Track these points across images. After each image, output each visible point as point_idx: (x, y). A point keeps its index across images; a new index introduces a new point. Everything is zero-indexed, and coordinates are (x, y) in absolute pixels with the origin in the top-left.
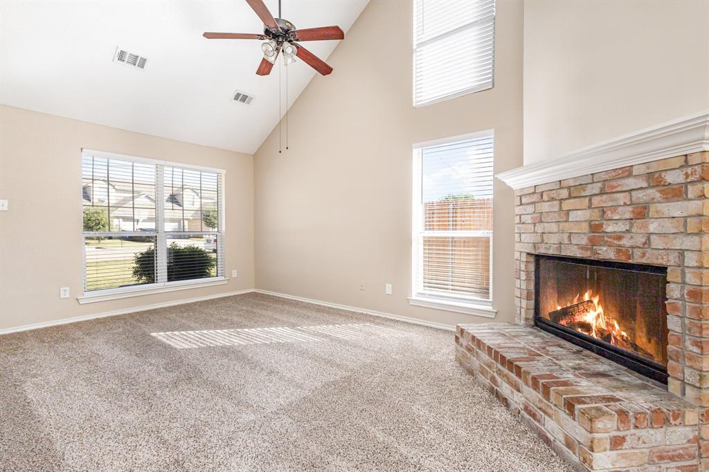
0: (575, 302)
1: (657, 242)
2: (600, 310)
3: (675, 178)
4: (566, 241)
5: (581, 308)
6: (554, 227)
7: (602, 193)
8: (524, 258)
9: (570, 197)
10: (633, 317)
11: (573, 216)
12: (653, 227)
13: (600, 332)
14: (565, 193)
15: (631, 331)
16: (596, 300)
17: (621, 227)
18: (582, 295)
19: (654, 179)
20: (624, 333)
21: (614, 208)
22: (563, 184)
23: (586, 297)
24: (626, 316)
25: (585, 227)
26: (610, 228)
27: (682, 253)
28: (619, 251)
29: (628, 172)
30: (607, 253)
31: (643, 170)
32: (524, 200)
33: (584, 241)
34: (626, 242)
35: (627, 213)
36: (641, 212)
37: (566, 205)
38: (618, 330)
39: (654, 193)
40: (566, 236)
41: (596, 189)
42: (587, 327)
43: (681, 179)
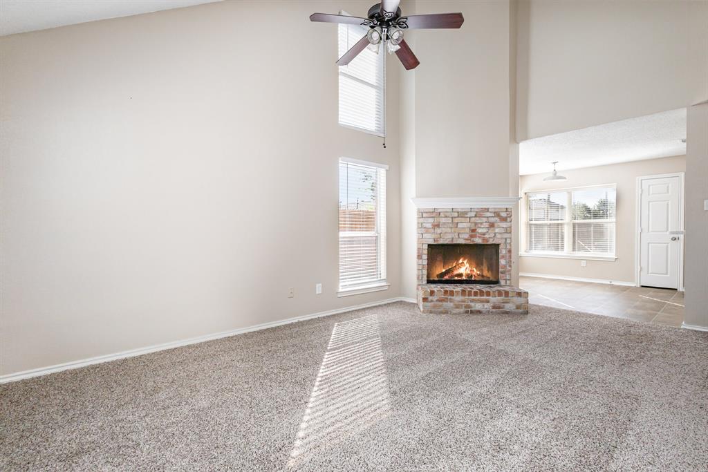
0: (454, 265)
1: (498, 236)
2: (467, 265)
3: (504, 215)
4: (457, 237)
5: (458, 267)
6: (449, 230)
7: (476, 216)
8: (426, 247)
9: (458, 217)
10: (482, 265)
11: (460, 226)
12: (497, 230)
13: (468, 275)
14: (456, 215)
15: (481, 270)
16: (465, 262)
17: (485, 231)
18: (458, 261)
19: (497, 214)
20: (478, 273)
21: (481, 223)
22: (454, 210)
23: (461, 261)
24: (479, 265)
25: (468, 230)
26: (480, 231)
27: (506, 239)
28: (484, 240)
29: (487, 210)
30: (478, 241)
31: (493, 210)
32: (424, 215)
33: (467, 236)
34: (487, 236)
35: (487, 225)
36: (492, 225)
37: (456, 220)
38: (476, 272)
39: (497, 219)
40: (456, 234)
41: (473, 214)
42: (461, 275)
43: (505, 215)
